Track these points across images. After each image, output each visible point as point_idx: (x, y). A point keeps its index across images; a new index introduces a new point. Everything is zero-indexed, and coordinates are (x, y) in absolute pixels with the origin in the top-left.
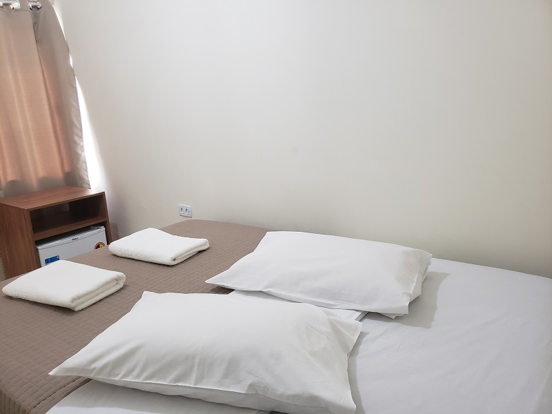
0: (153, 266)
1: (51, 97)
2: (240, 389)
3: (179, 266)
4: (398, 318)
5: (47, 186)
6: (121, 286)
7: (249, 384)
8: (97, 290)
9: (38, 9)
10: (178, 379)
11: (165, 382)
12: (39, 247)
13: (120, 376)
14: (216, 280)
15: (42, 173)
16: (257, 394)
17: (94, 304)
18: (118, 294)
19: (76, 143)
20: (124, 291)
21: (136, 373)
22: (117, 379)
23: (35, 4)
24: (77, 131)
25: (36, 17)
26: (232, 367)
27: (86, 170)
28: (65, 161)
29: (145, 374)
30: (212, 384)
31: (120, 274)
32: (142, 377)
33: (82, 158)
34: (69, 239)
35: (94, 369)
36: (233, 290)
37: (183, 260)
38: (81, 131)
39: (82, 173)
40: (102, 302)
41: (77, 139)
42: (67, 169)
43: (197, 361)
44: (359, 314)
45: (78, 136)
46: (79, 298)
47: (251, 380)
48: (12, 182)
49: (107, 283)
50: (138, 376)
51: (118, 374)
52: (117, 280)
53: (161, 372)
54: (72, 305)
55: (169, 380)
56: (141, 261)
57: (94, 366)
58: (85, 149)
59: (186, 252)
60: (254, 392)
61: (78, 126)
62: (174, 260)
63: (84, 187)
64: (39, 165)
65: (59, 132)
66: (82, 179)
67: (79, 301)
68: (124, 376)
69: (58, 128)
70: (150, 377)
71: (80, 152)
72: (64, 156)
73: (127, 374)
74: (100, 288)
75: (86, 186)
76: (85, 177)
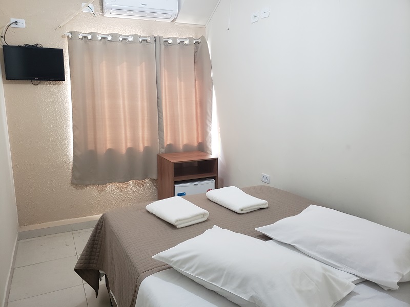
0: (228, 211)
1: (198, 96)
2: (245, 297)
3: (244, 215)
4: (390, 291)
5: (188, 149)
6: (205, 219)
7: (251, 295)
8: (190, 218)
9: (199, 43)
10: (213, 280)
11: (206, 279)
12: (176, 186)
13: (184, 269)
14: (262, 230)
15: (185, 142)
16: (255, 304)
17: (188, 226)
18: (203, 224)
19: (207, 125)
20: (206, 223)
21: (192, 269)
22: (182, 270)
23: (197, 41)
24: (209, 118)
25: (197, 48)
26: (244, 282)
27: (211, 142)
28: (200, 135)
29: (197, 272)
30: (230, 289)
31: (206, 211)
32: (195, 273)
33: (209, 135)
34: (193, 184)
35: (173, 261)
36: (271, 239)
37: (248, 211)
38: (211, 118)
39: (208, 144)
40: (192, 226)
41: (208, 122)
42: (200, 140)
43: (225, 273)
44: (357, 278)
45: (209, 120)
46: (180, 220)
47: (252, 293)
48: (169, 145)
49: (197, 215)
50: (193, 272)
51: (184, 268)
52: (204, 215)
53: (205, 273)
54: (175, 224)
55: (208, 279)
56: (222, 206)
57: (172, 259)
58: (212, 130)
59: (251, 207)
60: (253, 302)
61: (210, 114)
62: (242, 210)
63: (207, 153)
64: (185, 136)
65: (199, 118)
66: (207, 147)
67: (180, 222)
68: (186, 270)
69: (199, 115)
70: (199, 274)
71: (208, 131)
72: (200, 132)
73: (187, 269)
74: (193, 217)
75: (208, 152)
76: (209, 147)
